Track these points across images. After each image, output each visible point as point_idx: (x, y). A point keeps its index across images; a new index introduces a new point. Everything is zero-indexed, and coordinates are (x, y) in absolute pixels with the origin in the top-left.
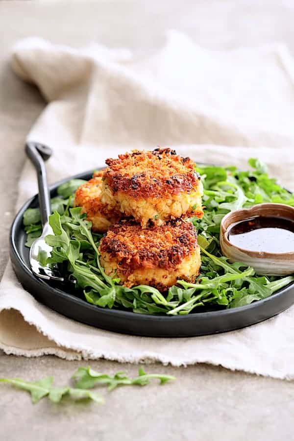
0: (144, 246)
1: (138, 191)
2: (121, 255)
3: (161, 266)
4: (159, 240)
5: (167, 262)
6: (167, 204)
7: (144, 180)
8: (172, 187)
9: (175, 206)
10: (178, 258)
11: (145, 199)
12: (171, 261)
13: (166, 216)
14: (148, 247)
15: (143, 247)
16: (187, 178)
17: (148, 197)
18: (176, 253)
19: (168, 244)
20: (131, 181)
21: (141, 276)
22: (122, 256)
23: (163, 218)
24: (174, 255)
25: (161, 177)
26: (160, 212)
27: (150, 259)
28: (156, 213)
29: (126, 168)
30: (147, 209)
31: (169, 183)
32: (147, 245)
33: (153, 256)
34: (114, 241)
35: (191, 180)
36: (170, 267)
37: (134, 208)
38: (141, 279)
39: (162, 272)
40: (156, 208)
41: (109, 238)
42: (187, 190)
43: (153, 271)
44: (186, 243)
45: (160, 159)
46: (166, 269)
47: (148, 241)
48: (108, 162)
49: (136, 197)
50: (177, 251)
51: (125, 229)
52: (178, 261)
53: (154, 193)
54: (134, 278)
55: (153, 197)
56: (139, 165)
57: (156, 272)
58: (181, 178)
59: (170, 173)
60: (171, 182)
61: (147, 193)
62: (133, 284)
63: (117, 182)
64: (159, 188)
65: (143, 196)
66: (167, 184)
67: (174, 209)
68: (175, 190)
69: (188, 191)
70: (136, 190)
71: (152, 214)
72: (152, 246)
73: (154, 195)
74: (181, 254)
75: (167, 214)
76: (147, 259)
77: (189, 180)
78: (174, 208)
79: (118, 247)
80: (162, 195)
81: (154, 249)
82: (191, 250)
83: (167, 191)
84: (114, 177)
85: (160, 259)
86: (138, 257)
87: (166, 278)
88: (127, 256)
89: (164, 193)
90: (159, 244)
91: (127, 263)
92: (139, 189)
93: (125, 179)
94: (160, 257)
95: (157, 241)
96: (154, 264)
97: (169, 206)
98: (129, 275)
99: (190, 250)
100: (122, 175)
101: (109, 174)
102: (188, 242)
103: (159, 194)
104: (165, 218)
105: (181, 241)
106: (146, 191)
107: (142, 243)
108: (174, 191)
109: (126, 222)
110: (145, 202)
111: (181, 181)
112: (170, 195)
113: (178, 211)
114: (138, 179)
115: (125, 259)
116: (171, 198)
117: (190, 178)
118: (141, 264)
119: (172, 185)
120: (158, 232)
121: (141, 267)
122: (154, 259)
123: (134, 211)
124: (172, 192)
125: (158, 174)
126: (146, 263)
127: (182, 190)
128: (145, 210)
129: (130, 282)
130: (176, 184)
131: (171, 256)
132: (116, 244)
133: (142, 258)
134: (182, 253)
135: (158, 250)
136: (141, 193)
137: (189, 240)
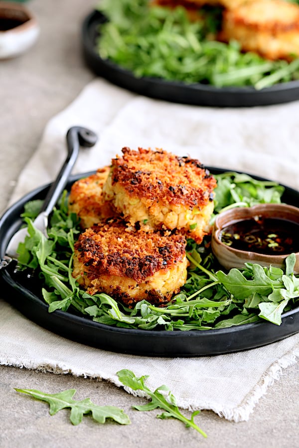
0: (118, 250)
1: (136, 187)
2: (89, 255)
3: (129, 274)
4: (137, 247)
5: (136, 272)
6: (162, 211)
7: (147, 179)
8: (173, 195)
9: (170, 215)
10: (149, 269)
11: (139, 198)
12: (141, 271)
13: (157, 223)
14: (121, 252)
15: (116, 252)
16: (195, 194)
17: (142, 196)
18: (148, 263)
19: (145, 252)
20: (133, 175)
21: (105, 282)
22: (88, 257)
23: (153, 225)
24: (146, 265)
25: (168, 181)
26: (151, 217)
27: (118, 264)
28: (146, 217)
29: (138, 162)
30: (138, 209)
31: (171, 190)
32: (121, 250)
33: (122, 263)
34: (88, 239)
35: (200, 197)
36: (138, 277)
37: (126, 204)
38: (106, 285)
39: (130, 282)
40: (148, 211)
41: (85, 236)
42: (191, 205)
43: (120, 278)
44: (165, 255)
45: (180, 166)
46: (135, 280)
47: (125, 246)
48: (125, 150)
49: (131, 192)
50: (150, 262)
51: (106, 229)
52: (149, 273)
53: (151, 195)
54: (98, 283)
55: (148, 197)
56: (153, 164)
57: (123, 281)
58: (188, 190)
59: (181, 182)
60: (173, 189)
61: (143, 192)
62: (96, 291)
63: (120, 172)
64: (159, 192)
65: (138, 193)
66: (169, 190)
67: (169, 219)
68: (175, 199)
69: (190, 207)
70: (133, 186)
71: (141, 215)
72: (126, 252)
73: (150, 196)
74: (154, 265)
75: (158, 221)
76: (114, 264)
77: (196, 196)
78: (168, 217)
79: (90, 246)
80: (159, 200)
81: (127, 255)
82: (170, 264)
83: (166, 197)
84: (120, 166)
85: (128, 267)
86: (105, 261)
87: (133, 289)
88: (94, 258)
89: (162, 198)
90: (134, 251)
91: (93, 264)
92: (138, 185)
93: (129, 172)
94: (129, 264)
95: (134, 247)
96: (121, 271)
97: (164, 215)
98: (93, 279)
99: (168, 263)
100: (129, 167)
101: (117, 162)
102: (167, 254)
103: (157, 198)
104: (155, 226)
105: (161, 252)
106: (143, 190)
107: (118, 246)
108: (173, 200)
109: (113, 222)
110: (138, 201)
111: (185, 192)
112: (167, 202)
113: (172, 222)
114: (142, 175)
115: (92, 260)
116: (168, 206)
117: (198, 194)
118: (107, 268)
119: (174, 193)
120: (140, 238)
121: (107, 273)
122: (123, 266)
123: (125, 207)
124: (170, 201)
125: (166, 178)
126: (112, 268)
127: (183, 203)
128: (135, 209)
129: (94, 288)
130: (179, 194)
131: (141, 265)
132: (89, 243)
133: (109, 262)
134: (156, 263)
135: (131, 257)
136: (137, 190)
137: (169, 252)
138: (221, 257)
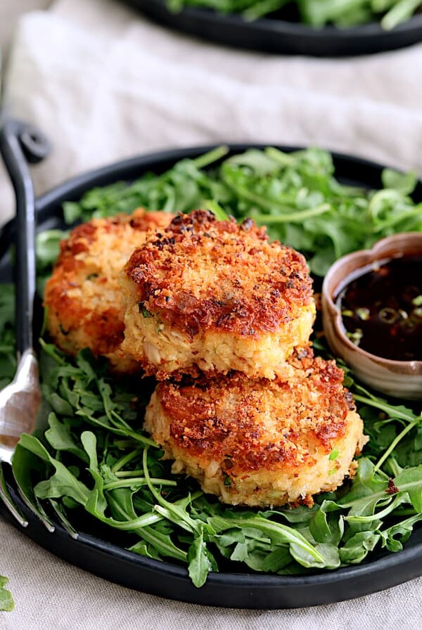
138: (362, 372)
